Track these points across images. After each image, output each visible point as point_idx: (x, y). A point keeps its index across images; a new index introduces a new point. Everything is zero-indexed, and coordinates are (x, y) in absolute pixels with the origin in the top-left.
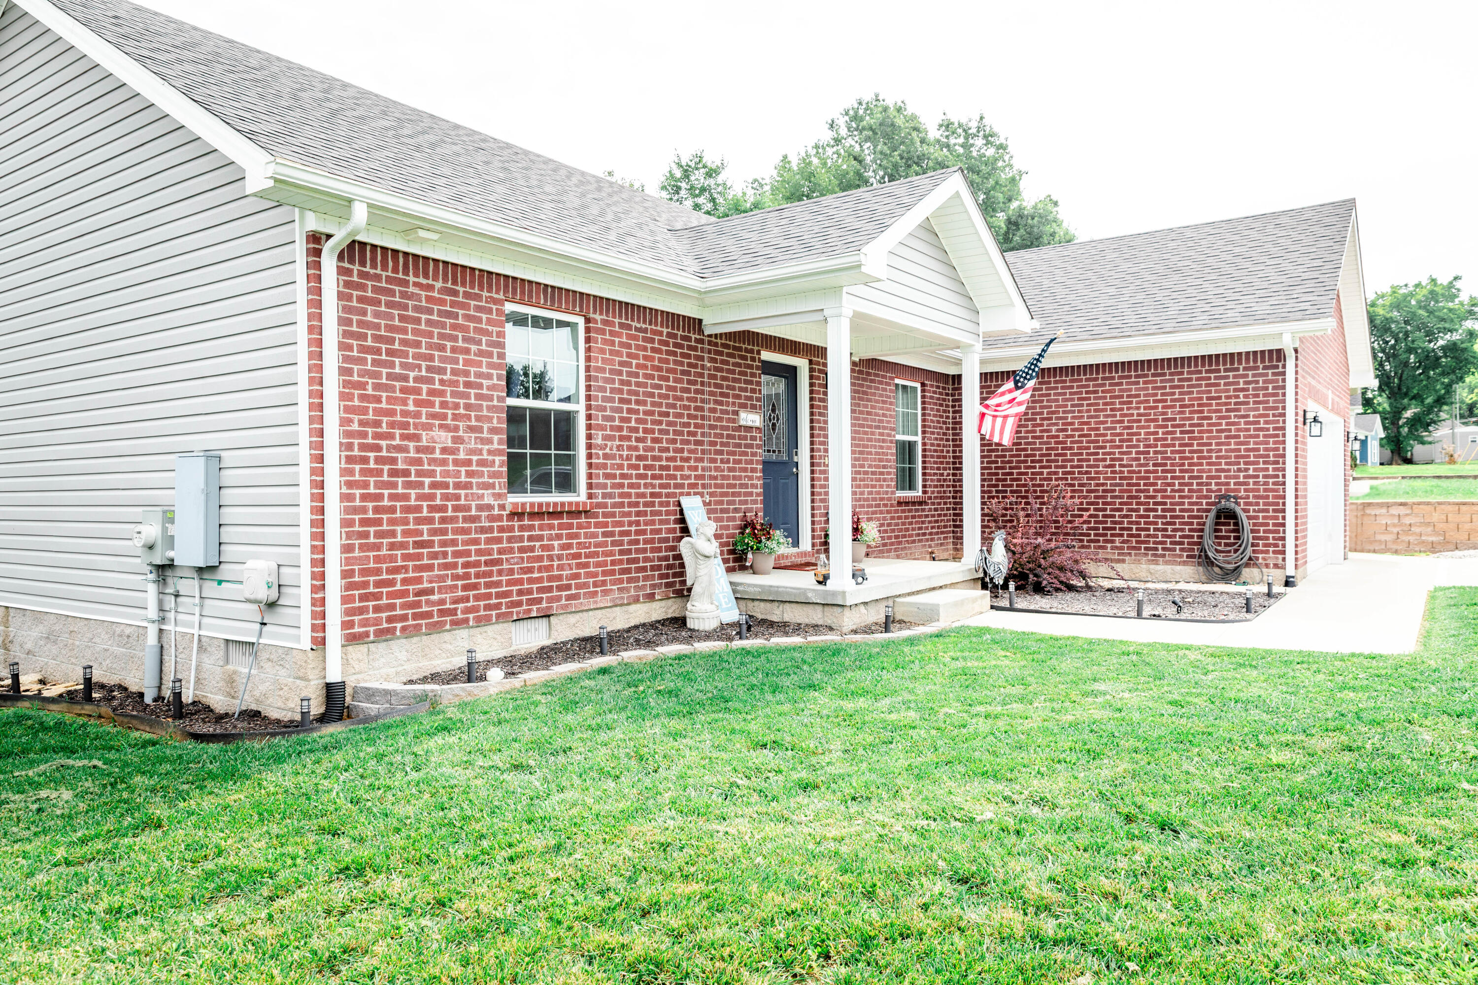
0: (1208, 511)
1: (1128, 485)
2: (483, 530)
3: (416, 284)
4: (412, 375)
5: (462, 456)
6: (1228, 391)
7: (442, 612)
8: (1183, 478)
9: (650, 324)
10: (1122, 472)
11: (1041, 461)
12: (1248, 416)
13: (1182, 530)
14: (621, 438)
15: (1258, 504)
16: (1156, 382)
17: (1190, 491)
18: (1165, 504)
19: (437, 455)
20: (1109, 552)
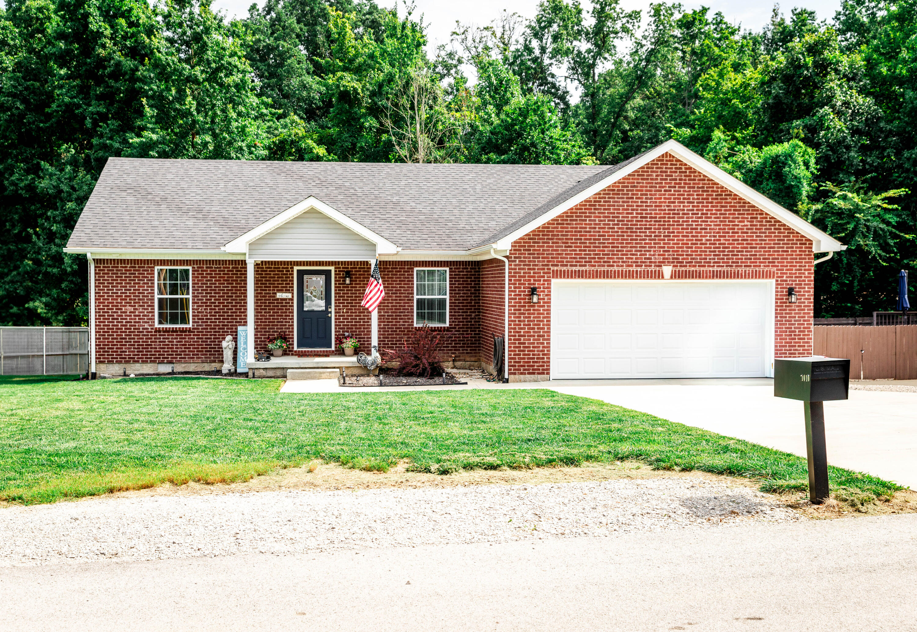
3: (121, 267)
4: (119, 292)
7: (130, 358)
9: (223, 265)
14: (206, 306)
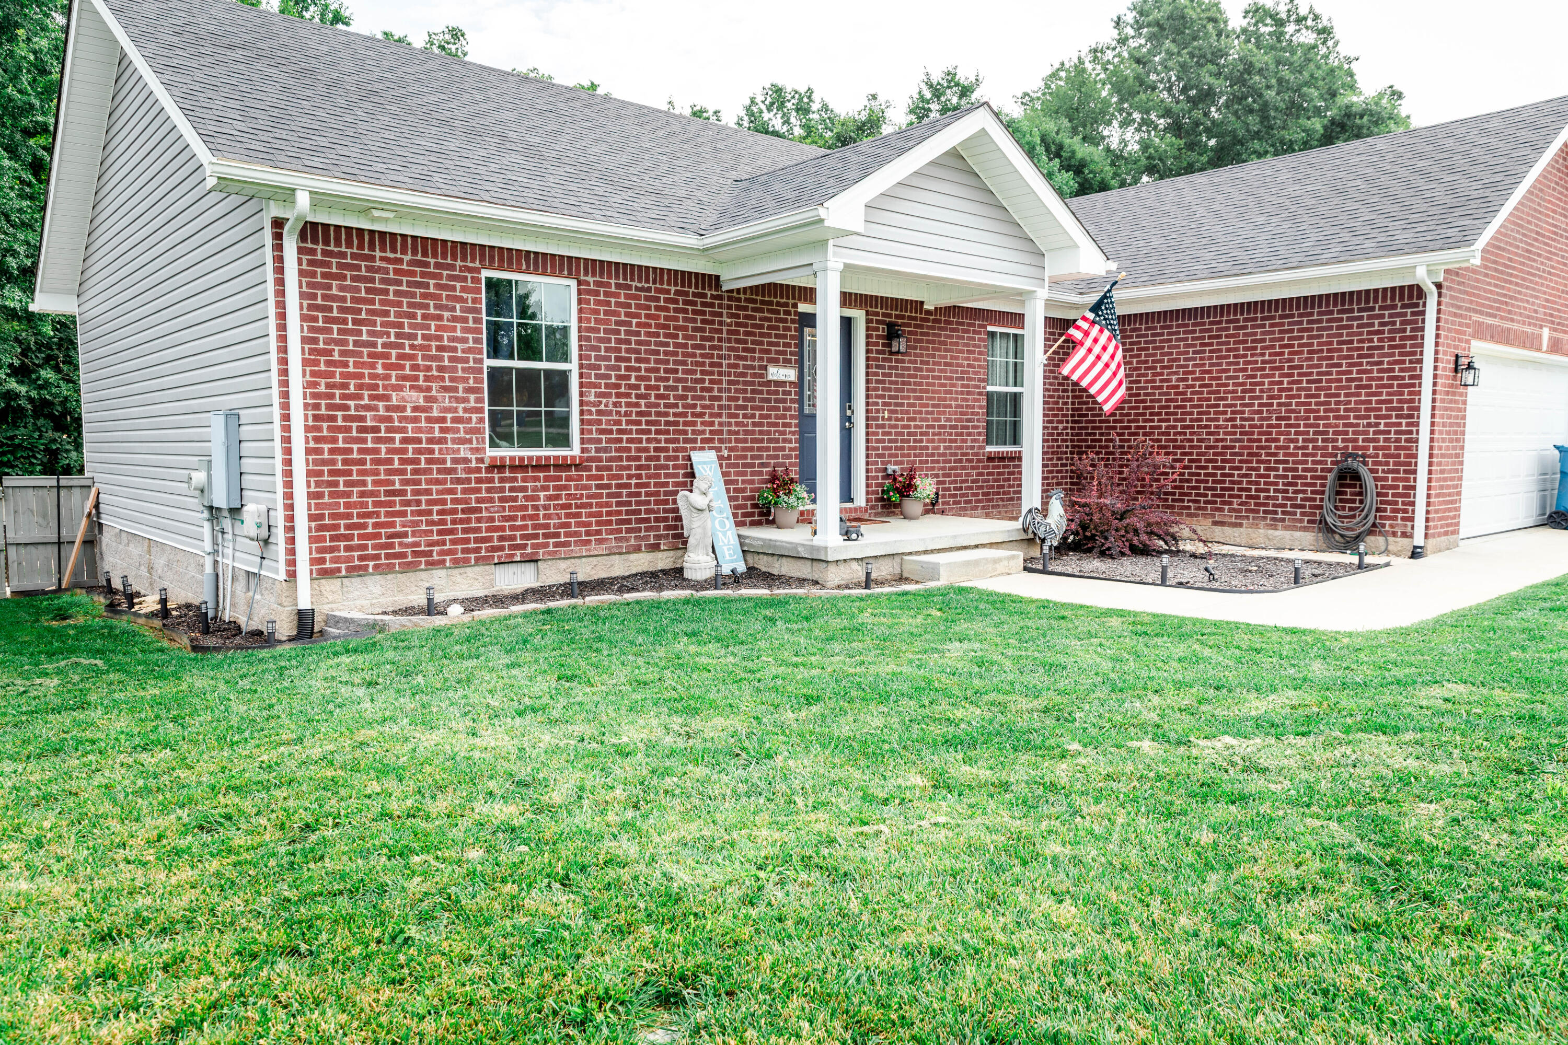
0: (1330, 470)
1: (1249, 440)
2: (459, 481)
3: (382, 259)
4: (380, 341)
5: (435, 413)
6: (1361, 334)
7: (416, 554)
8: (1308, 433)
9: (654, 282)
10: (1243, 426)
11: (1159, 414)
12: (1382, 363)
13: (1304, 492)
14: (618, 395)
15: (1387, 464)
16: (1283, 324)
17: (1314, 448)
18: (1287, 462)
19: (409, 413)
20: (1226, 514)
